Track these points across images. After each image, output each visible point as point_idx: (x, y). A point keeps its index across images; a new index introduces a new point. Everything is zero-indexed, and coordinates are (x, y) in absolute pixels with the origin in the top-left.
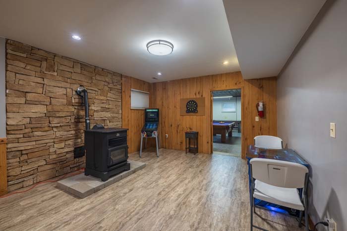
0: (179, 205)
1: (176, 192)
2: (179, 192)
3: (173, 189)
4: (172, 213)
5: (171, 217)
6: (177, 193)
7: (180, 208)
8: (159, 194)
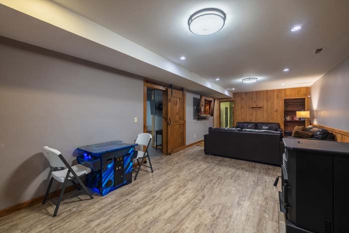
0: (185, 186)
1: (187, 198)
2: (183, 197)
3: (188, 202)
4: (190, 182)
5: (191, 180)
6: (186, 196)
7: (184, 184)
8: (204, 197)
